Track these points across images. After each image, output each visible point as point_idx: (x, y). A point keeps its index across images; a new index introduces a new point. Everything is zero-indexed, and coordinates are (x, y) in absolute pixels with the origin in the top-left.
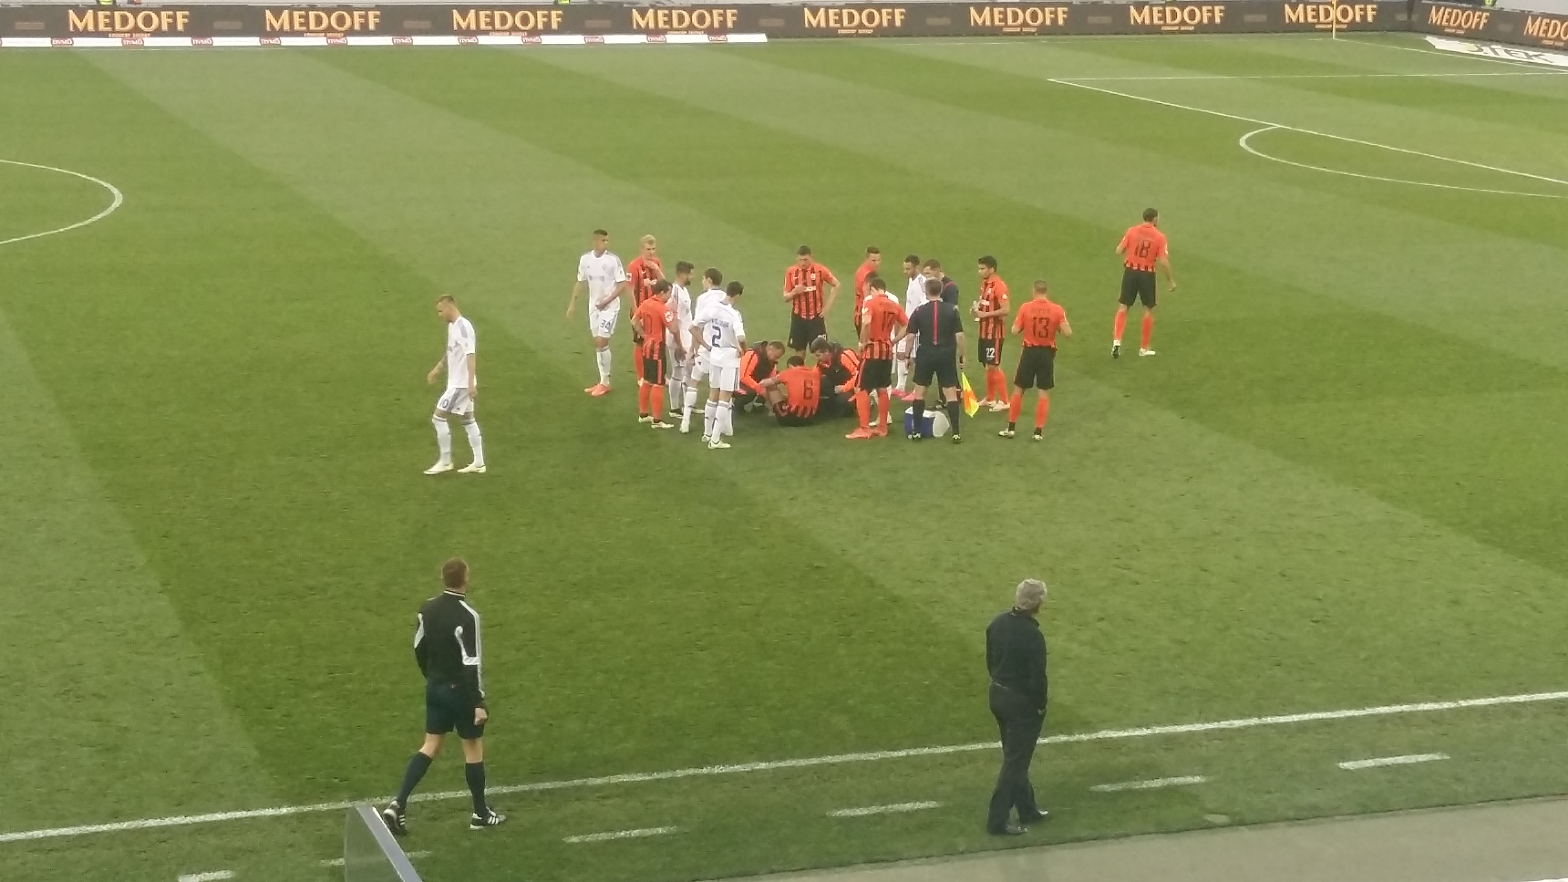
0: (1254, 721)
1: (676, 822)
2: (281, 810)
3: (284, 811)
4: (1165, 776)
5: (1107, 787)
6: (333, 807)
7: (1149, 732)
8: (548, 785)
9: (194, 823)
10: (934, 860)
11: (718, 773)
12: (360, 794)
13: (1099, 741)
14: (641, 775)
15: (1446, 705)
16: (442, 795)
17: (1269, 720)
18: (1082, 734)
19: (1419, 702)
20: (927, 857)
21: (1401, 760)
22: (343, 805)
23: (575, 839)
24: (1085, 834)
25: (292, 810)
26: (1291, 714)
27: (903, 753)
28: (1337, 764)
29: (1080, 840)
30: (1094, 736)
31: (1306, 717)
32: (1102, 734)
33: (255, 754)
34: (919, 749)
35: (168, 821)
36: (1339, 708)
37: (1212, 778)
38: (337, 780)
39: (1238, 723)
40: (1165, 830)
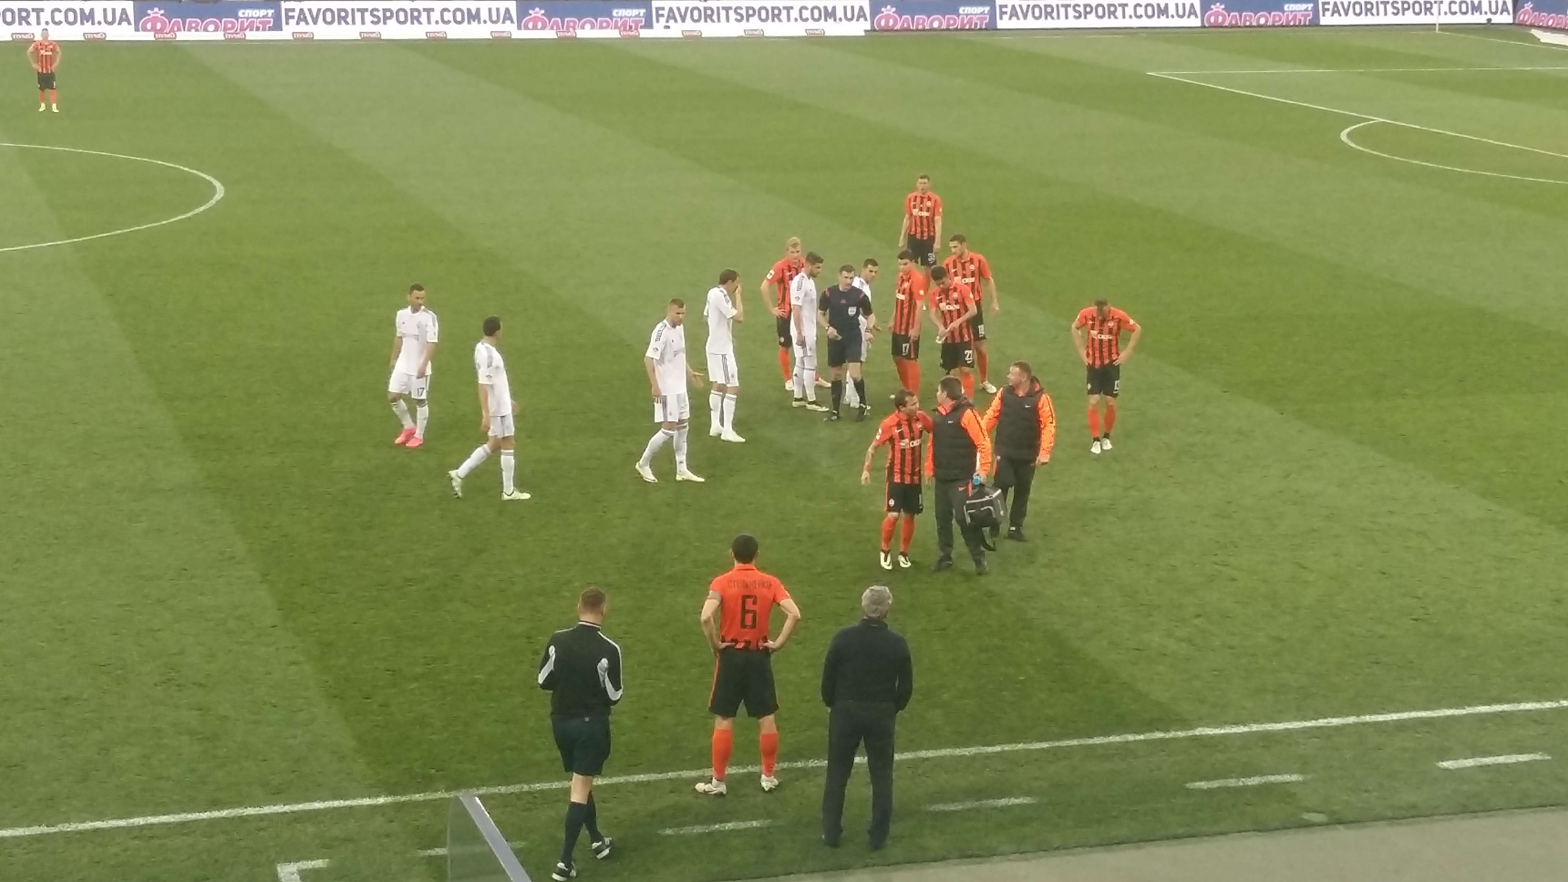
0: (1352, 720)
1: (769, 814)
2: (378, 799)
3: (381, 800)
4: (1262, 774)
5: (1203, 785)
6: (430, 797)
7: (1246, 729)
8: (642, 777)
9: (293, 812)
10: (1030, 855)
11: (812, 767)
12: (457, 784)
13: (1195, 738)
15: (1548, 705)
16: (538, 786)
17: (1368, 718)
18: (1178, 731)
19: (1520, 702)
20: (1022, 853)
21: (1501, 759)
22: (439, 795)
23: (669, 832)
24: (1180, 831)
25: (390, 799)
26: (1390, 712)
27: (998, 749)
28: (1437, 763)
29: (1176, 837)
30: (1190, 733)
31: (1405, 715)
32: (1198, 731)
33: (353, 743)
34: (1014, 745)
35: (267, 810)
36: (1438, 706)
37: (1309, 777)
38: (433, 771)
39: (1335, 721)
40: (1261, 828)
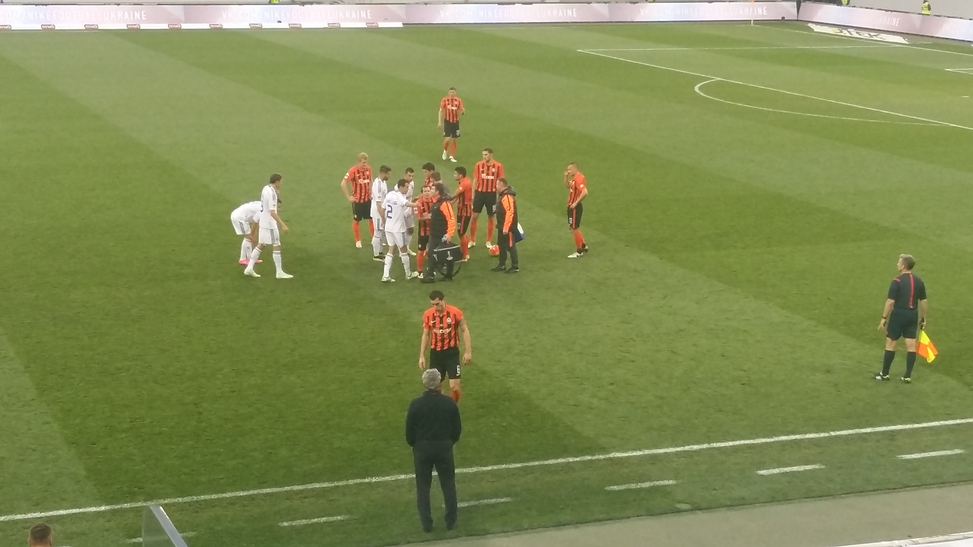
0: (705, 446)
1: (349, 512)
2: (101, 507)
3: (103, 508)
4: (650, 480)
5: (615, 488)
6: (134, 506)
7: (641, 453)
8: (268, 490)
9: (46, 517)
10: (510, 534)
11: (375, 482)
12: (150, 497)
13: (610, 459)
14: (327, 483)
15: (822, 435)
16: (202, 497)
17: (715, 445)
18: (600, 455)
19: (806, 433)
20: (505, 532)
21: (795, 469)
22: (139, 504)
23: (285, 524)
24: (601, 517)
25: (108, 508)
26: (728, 441)
27: (489, 468)
28: (757, 472)
29: (600, 521)
30: (608, 456)
31: (737, 443)
32: (612, 455)
33: (84, 473)
34: (500, 466)
35: (30, 516)
36: (758, 437)
37: (680, 481)
38: (136, 489)
39: (696, 447)
40: (651, 513)
